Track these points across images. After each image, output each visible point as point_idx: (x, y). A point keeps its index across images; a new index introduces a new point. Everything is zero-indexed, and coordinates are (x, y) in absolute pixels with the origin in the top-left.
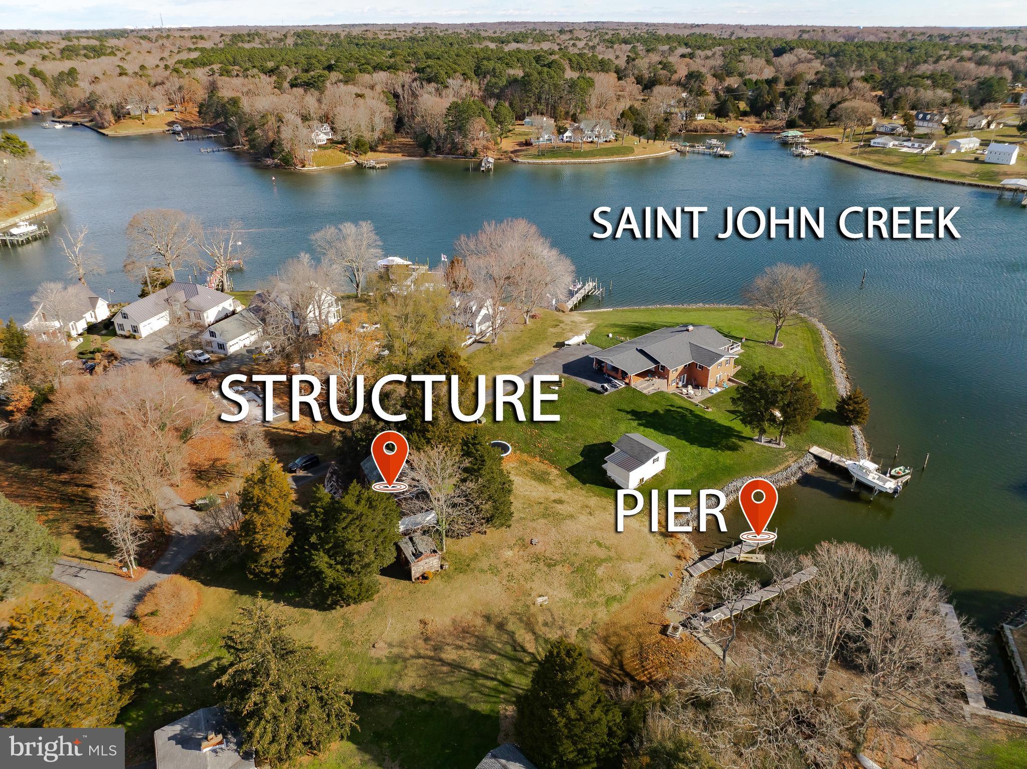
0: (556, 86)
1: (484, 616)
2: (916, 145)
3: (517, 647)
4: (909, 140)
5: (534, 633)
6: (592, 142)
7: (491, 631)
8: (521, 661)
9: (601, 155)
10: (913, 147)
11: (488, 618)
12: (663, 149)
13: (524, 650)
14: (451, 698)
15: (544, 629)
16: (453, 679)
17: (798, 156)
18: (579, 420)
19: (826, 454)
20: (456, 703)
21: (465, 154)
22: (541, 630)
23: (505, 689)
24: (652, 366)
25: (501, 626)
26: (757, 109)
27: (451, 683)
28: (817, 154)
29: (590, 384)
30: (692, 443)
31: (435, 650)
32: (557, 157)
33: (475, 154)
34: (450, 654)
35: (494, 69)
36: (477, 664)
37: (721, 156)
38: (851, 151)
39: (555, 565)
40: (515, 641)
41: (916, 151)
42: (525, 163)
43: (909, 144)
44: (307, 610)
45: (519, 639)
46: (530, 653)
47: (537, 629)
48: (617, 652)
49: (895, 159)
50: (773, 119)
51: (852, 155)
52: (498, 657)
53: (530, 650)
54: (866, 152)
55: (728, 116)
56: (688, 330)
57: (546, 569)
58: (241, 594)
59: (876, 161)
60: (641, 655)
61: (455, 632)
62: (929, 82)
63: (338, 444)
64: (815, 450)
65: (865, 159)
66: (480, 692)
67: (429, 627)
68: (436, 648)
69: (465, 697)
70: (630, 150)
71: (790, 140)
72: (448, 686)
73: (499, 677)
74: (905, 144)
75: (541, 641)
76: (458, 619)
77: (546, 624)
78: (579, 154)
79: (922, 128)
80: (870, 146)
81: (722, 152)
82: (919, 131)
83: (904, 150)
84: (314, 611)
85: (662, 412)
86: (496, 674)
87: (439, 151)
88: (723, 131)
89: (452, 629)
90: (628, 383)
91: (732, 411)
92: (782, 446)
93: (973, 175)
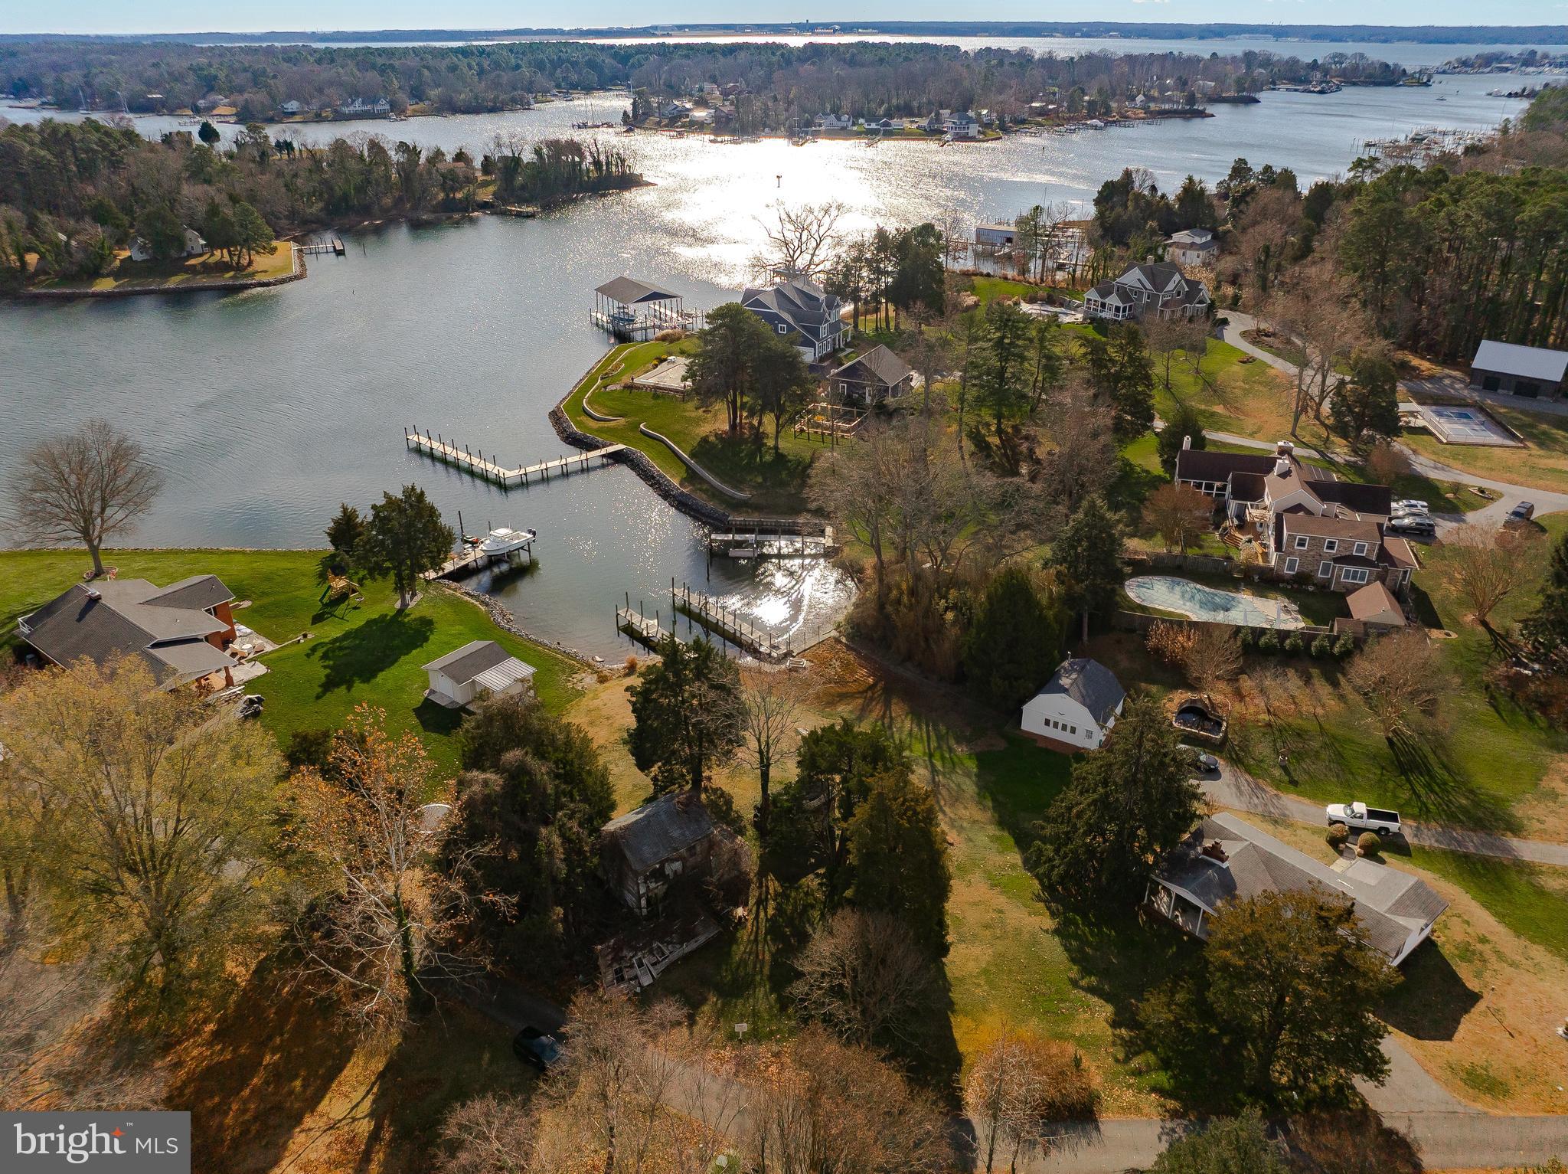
85: (330, 663)
90: (229, 682)
91: (318, 619)
92: (419, 595)
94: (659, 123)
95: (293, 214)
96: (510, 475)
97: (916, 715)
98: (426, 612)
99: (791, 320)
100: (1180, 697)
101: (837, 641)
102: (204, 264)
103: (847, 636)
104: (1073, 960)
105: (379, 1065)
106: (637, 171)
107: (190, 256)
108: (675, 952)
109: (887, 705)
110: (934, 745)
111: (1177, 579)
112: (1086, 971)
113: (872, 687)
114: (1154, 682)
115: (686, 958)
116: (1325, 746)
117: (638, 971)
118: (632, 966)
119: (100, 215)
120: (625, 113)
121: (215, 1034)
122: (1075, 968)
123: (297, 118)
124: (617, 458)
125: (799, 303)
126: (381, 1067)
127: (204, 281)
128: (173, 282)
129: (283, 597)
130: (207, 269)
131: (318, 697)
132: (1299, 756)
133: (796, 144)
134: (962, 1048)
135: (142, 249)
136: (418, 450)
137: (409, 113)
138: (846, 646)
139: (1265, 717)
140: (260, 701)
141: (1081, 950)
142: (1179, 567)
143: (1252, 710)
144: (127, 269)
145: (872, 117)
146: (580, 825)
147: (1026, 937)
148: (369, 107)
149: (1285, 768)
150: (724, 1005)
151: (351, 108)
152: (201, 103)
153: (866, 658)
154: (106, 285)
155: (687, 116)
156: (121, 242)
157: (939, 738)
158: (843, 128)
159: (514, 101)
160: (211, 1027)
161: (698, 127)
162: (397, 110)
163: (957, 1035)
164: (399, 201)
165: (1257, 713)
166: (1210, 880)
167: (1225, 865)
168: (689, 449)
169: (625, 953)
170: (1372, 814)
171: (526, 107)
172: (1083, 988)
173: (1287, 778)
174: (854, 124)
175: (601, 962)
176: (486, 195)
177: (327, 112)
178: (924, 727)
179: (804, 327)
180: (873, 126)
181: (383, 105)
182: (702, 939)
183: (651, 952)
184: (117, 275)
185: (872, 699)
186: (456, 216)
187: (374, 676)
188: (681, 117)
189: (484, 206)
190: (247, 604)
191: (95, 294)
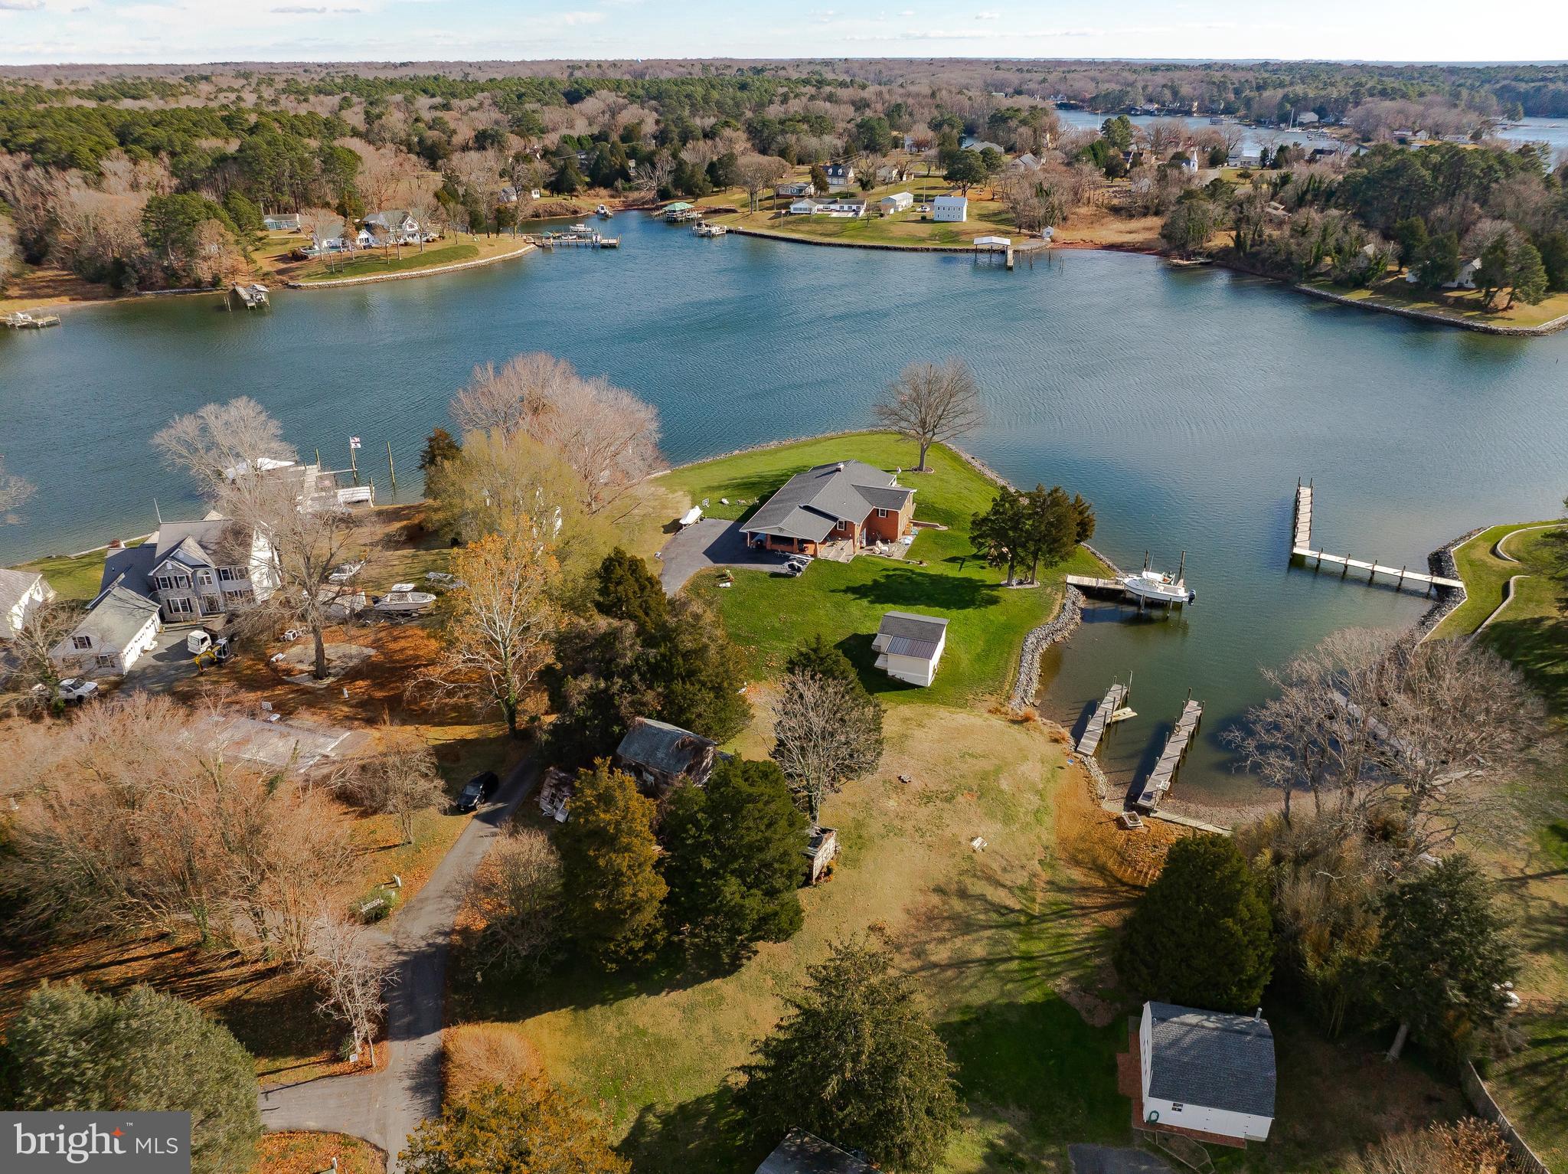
0: (302, 162)
1: (934, 890)
2: (846, 207)
3: (1002, 910)
4: (835, 202)
5: (1004, 886)
6: (406, 244)
7: (958, 905)
8: (1019, 924)
9: (433, 263)
10: (842, 210)
11: (939, 890)
12: (515, 246)
13: (1012, 911)
14: (990, 1003)
15: (1007, 876)
16: (971, 980)
17: (703, 236)
18: (794, 617)
19: (1087, 581)
20: (999, 1005)
21: (198, 285)
22: (1007, 878)
23: (1034, 964)
24: (832, 524)
25: (963, 894)
26: (604, 177)
27: (973, 986)
28: (729, 232)
29: (768, 568)
30: (948, 608)
31: (919, 956)
32: (364, 273)
33: (216, 282)
34: (941, 954)
35: (170, 141)
36: (979, 951)
37: (604, 247)
38: (769, 223)
39: (953, 797)
40: (992, 904)
41: (851, 215)
42: (313, 288)
43: (836, 207)
44: (707, 985)
45: (997, 900)
46: (1019, 911)
47: (1002, 880)
48: (1101, 870)
49: (831, 228)
50: (631, 189)
51: (773, 227)
52: (993, 931)
53: (1018, 907)
54: (789, 223)
55: (574, 190)
56: (839, 470)
57: (947, 805)
58: (586, 1008)
59: (809, 232)
60: (1123, 859)
61: (921, 924)
62: (805, 127)
63: (545, 737)
64: (1072, 579)
65: (793, 231)
66: (1012, 981)
67: (888, 931)
68: (918, 954)
69: (1002, 994)
70: (471, 251)
71: (678, 215)
72: (974, 991)
73: (1016, 954)
74: (832, 206)
75: (1017, 892)
76: (910, 907)
77: (1004, 870)
78: (395, 265)
79: (835, 186)
80: (789, 213)
81: (605, 241)
82: (832, 190)
83: (835, 215)
84: (717, 982)
85: (883, 580)
86: (1008, 952)
87: (144, 284)
88: (575, 212)
89: (914, 922)
90: (814, 555)
91: (951, 560)
92: (1037, 584)
93: (932, 237)
98: (1005, 596)
107: (1455, 288)
109: (1111, 908)
110: (1055, 958)
117: (561, 807)
118: (561, 801)
135: (1415, 271)
140: (799, 570)
144: (1396, 289)
154: (1359, 296)
157: (1074, 962)
169: (565, 789)
172: (639, 1119)
175: (548, 780)
185: (1113, 892)
190: (945, 528)
191: (1340, 302)
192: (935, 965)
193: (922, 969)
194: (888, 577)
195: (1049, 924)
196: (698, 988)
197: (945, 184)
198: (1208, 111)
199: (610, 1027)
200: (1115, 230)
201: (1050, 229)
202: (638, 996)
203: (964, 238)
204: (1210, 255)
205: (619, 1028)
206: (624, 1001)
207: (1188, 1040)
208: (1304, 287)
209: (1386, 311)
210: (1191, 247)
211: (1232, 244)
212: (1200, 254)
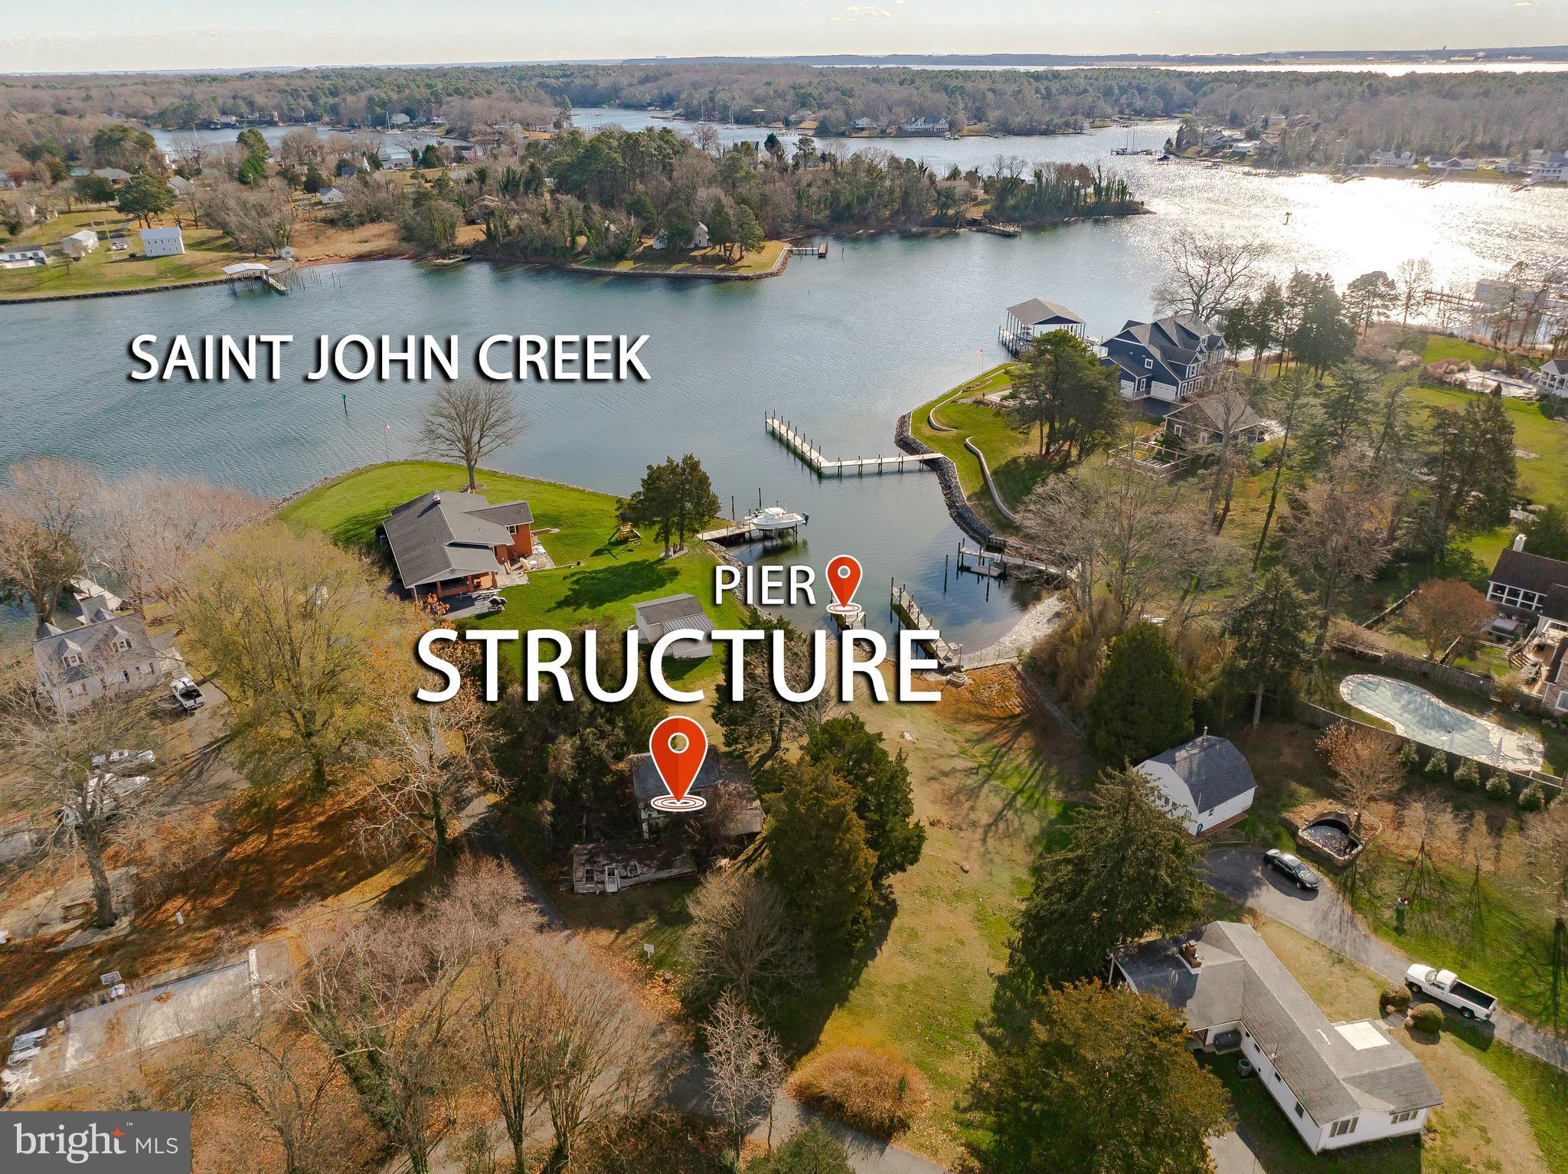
1: (929, 780)
2: (18, 256)
3: (972, 771)
5: (954, 756)
7: (951, 782)
8: (990, 774)
10: (15, 259)
13: (977, 768)
15: (947, 749)
16: (1017, 821)
19: (715, 534)
22: (948, 751)
23: (1028, 793)
24: (490, 552)
25: (943, 773)
31: (975, 826)
34: (983, 817)
36: (997, 802)
40: (964, 770)
41: (33, 263)
43: (5, 257)
45: (963, 767)
46: (980, 767)
47: (948, 753)
49: (17, 281)
53: (976, 765)
56: (437, 501)
61: (950, 805)
64: (706, 536)
67: (943, 821)
68: (973, 824)
73: (1013, 792)
75: (962, 756)
76: (931, 798)
77: (941, 746)
83: (10, 265)
84: (896, 921)
85: (577, 587)
86: (1008, 793)
89: (946, 806)
90: (495, 586)
91: (598, 553)
92: (685, 550)
93: (163, 275)
94: (1199, 153)
95: (797, 219)
96: (826, 464)
97: (1036, 753)
98: (678, 566)
99: (1158, 357)
100: (1327, 807)
101: (1013, 667)
102: (704, 256)
103: (1025, 669)
104: (994, 1008)
105: (397, 881)
106: (1138, 198)
107: (697, 248)
108: (647, 873)
109: (1016, 736)
110: (1033, 782)
111: (1412, 687)
112: (998, 1022)
113: (1014, 717)
114: (1307, 784)
115: (656, 883)
116: (1469, 904)
117: (606, 878)
118: (603, 872)
119: (636, 209)
120: (1169, 141)
121: (321, 824)
122: (991, 1015)
123: (865, 133)
124: (933, 465)
125: (1175, 339)
126: (397, 883)
127: (698, 270)
128: (674, 270)
129: (584, 531)
130: (706, 260)
131: (549, 611)
132: (1427, 905)
133: (1337, 180)
134: (823, 1037)
135: (661, 239)
136: (773, 434)
137: (965, 132)
138: (1019, 675)
139: (1413, 854)
140: (503, 602)
141: (1010, 1004)
142: (1425, 675)
143: (1403, 842)
144: (649, 255)
145: (1443, 155)
146: (608, 746)
147: (968, 973)
148: (930, 126)
149: (1400, 914)
150: (656, 928)
151: (914, 126)
152: (793, 118)
153: (1028, 690)
154: (625, 267)
155: (1231, 147)
156: (647, 231)
157: (1044, 778)
158: (1401, 167)
159: (1067, 124)
160: (322, 819)
161: (1241, 157)
162: (955, 131)
163: (827, 1026)
164: (896, 214)
165: (1407, 847)
166: (1167, 979)
167: (1193, 971)
168: (995, 465)
169: (600, 859)
170: (1457, 988)
171: (1078, 130)
172: (983, 1035)
173: (1395, 923)
174: (1416, 162)
175: (576, 859)
176: (976, 213)
177: (892, 130)
178: (1036, 764)
179: (1171, 364)
180: (1439, 165)
181: (943, 124)
182: (675, 872)
183: (625, 867)
184: (637, 259)
185: (1006, 727)
186: (943, 231)
187: (601, 604)
188: (1223, 147)
189: (973, 223)
190: (557, 530)
191: (615, 274)
192: (990, 826)
193: (986, 833)
194: (577, 582)
195: (1002, 765)
196: (891, 933)
197: (122, 216)
198: (291, 120)
199: (880, 1001)
200: (347, 242)
201: (288, 249)
202: (866, 965)
203: (199, 270)
204: (465, 252)
205: (884, 995)
206: (864, 975)
207: (1195, 766)
208: (575, 266)
209: (657, 276)
210: (444, 246)
211: (482, 237)
212: (456, 252)
